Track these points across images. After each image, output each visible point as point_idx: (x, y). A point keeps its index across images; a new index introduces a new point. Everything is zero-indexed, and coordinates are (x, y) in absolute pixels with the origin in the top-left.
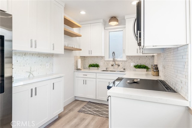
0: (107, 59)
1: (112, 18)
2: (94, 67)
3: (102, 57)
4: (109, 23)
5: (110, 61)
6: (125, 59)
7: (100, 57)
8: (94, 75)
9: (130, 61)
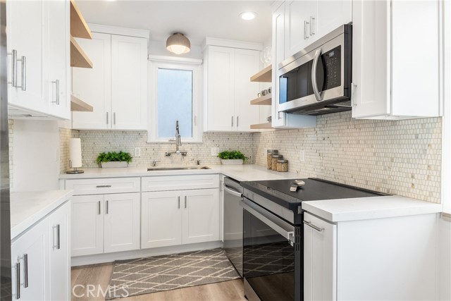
0: (153, 138)
1: (175, 34)
2: (117, 160)
3: (140, 134)
4: (168, 48)
5: (162, 143)
6: (197, 138)
7: (134, 132)
8: (134, 185)
9: (209, 142)
